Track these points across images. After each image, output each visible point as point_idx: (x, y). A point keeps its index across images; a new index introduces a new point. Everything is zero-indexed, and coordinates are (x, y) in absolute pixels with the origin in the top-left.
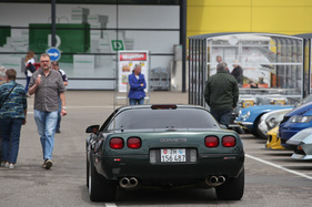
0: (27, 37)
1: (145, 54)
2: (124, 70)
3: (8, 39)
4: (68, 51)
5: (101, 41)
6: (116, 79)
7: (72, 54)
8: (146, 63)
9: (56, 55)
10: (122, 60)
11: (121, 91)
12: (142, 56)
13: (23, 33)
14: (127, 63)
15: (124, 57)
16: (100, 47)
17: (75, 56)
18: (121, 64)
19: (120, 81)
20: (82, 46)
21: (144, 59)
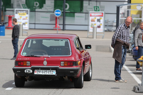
0: (53, 4)
1: (102, 13)
2: (92, 21)
3: (44, 5)
4: (73, 11)
5: (89, 7)
6: (88, 25)
7: (74, 13)
8: (103, 18)
9: (59, 13)
10: (91, 16)
11: (90, 31)
12: (101, 14)
13: (52, 2)
14: (94, 17)
15: (92, 14)
16: (88, 10)
17: (76, 14)
18: (91, 18)
19: (90, 27)
20: (79, 9)
21: (102, 16)
